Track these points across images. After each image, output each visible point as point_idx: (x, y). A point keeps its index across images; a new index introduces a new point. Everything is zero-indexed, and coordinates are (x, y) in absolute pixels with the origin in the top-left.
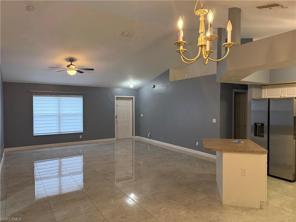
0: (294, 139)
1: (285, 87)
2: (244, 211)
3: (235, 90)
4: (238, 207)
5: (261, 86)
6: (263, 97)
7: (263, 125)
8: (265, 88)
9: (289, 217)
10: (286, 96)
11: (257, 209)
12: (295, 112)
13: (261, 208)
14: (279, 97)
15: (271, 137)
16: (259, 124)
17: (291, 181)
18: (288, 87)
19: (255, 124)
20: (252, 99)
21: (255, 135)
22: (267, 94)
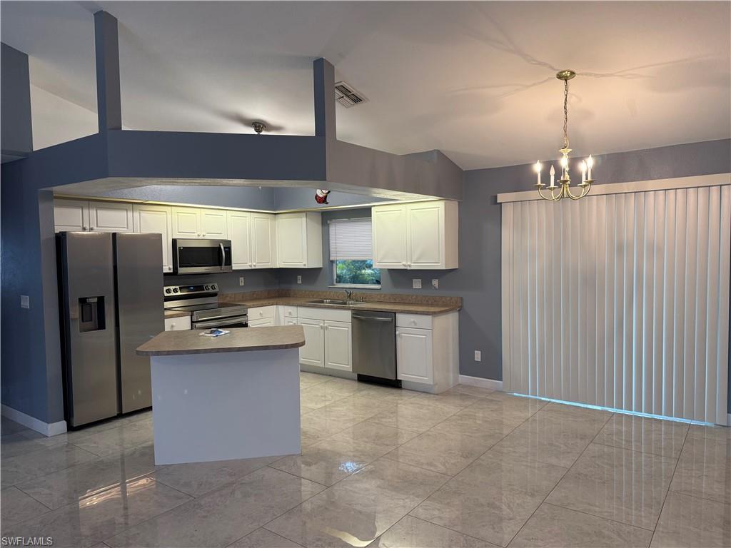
1: (91, 207)
16: (93, 298)
18: (98, 208)
19: (83, 300)
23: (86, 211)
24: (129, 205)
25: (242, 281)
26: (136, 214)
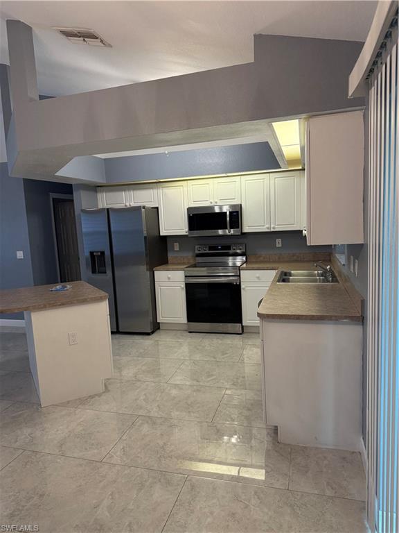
0: (147, 270)
1: (129, 190)
2: (80, 406)
3: (53, 195)
4: (68, 402)
5: (95, 188)
6: (100, 206)
7: (103, 253)
8: (102, 192)
9: (146, 389)
10: (133, 204)
11: (99, 395)
12: (145, 229)
13: (107, 389)
14: (121, 206)
15: (116, 272)
16: (98, 252)
17: (148, 334)
18: (134, 190)
19: (92, 253)
20: (82, 210)
21: (94, 272)
22: (106, 200)
23: (128, 193)
24: (154, 184)
25: (279, 243)
26: (161, 191)
